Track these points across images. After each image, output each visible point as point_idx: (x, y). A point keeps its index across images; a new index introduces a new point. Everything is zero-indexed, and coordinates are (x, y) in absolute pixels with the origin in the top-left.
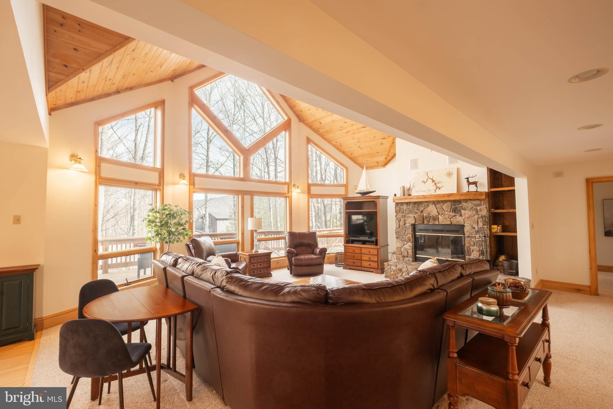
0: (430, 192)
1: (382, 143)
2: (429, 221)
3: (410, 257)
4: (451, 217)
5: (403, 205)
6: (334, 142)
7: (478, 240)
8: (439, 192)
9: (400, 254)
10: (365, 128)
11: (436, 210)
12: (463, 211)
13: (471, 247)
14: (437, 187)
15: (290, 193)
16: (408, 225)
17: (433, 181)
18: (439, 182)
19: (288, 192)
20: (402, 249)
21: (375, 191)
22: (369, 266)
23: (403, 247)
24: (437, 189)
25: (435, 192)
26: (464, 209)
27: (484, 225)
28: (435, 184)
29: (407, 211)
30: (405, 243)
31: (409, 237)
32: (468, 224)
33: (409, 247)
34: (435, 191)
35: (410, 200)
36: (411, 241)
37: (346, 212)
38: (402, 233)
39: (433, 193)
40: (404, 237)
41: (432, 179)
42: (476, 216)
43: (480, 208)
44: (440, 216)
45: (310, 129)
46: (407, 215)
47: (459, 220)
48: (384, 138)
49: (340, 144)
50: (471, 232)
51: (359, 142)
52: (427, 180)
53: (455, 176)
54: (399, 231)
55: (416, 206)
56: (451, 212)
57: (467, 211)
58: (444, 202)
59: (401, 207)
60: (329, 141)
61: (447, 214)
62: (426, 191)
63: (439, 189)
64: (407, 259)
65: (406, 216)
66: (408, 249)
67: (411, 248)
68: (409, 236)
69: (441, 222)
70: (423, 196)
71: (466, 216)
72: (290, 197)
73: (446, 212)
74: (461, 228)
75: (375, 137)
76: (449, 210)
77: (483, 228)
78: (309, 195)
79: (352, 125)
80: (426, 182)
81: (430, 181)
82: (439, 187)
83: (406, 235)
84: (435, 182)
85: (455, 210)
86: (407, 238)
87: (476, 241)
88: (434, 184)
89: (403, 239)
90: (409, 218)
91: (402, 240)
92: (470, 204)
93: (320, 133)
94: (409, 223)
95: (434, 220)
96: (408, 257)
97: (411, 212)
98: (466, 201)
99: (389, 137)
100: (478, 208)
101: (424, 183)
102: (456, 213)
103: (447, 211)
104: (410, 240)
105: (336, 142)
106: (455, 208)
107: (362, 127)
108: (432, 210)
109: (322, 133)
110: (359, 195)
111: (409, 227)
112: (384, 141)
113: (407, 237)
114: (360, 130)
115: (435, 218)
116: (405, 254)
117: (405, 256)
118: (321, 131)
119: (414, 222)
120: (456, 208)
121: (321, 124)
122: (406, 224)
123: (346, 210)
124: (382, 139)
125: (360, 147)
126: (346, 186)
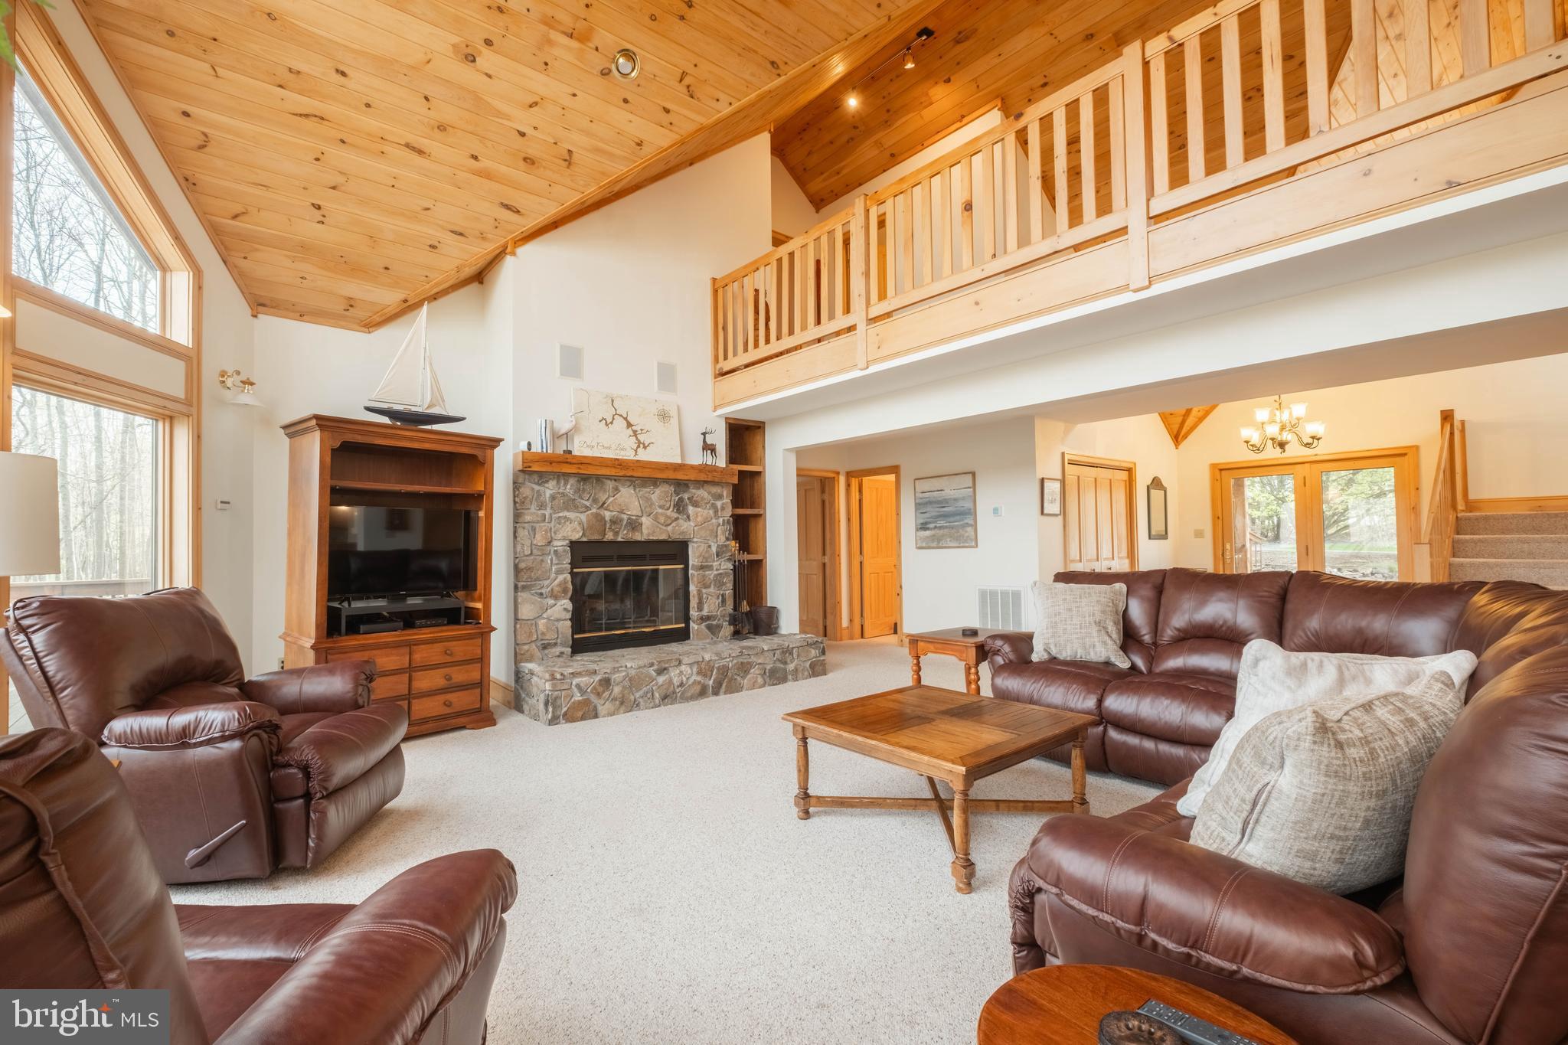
0: (623, 453)
1: (436, 244)
2: (616, 533)
3: (563, 645)
4: (669, 522)
5: (547, 481)
6: (166, 108)
7: (716, 572)
8: (644, 456)
9: (532, 642)
10: (414, 156)
11: (637, 503)
12: (691, 509)
13: (704, 591)
14: (639, 442)
16: (560, 544)
17: (629, 425)
18: (642, 430)
20: (542, 623)
21: (463, 419)
22: (448, 710)
23: (545, 616)
24: (639, 446)
25: (636, 454)
26: (696, 504)
27: (727, 539)
28: (635, 432)
29: (560, 501)
30: (551, 602)
31: (565, 581)
32: (701, 537)
33: (564, 613)
34: (636, 451)
35: (579, 468)
36: (570, 594)
37: (333, 488)
38: (539, 572)
39: (629, 455)
40: (546, 583)
41: (626, 419)
42: (714, 521)
43: (723, 504)
44: (644, 519)
46: (561, 514)
47: (682, 528)
48: (461, 234)
49: (205, 135)
50: (707, 555)
51: (334, 188)
52: (613, 419)
53: (674, 421)
54: (530, 564)
55: (588, 487)
56: (671, 509)
57: (699, 509)
58: (655, 482)
59: (536, 487)
61: (662, 514)
62: (613, 447)
63: (645, 447)
64: (557, 650)
65: (553, 516)
66: (558, 620)
67: (569, 615)
68: (565, 579)
69: (649, 535)
70: (617, 463)
71: (699, 519)
73: (660, 511)
74: (677, 550)
75: (428, 209)
76: (668, 505)
77: (726, 546)
78: (9, 347)
79: (368, 105)
80: (612, 423)
81: (620, 423)
82: (644, 444)
83: (553, 576)
84: (634, 428)
85: (680, 507)
86: (559, 585)
87: (716, 576)
88: (632, 433)
89: (543, 591)
90: (568, 523)
91: (541, 594)
92: (702, 493)
94: (564, 539)
95: (633, 529)
96: (555, 644)
97: (570, 505)
98: (701, 484)
99: (484, 239)
100: (719, 504)
101: (607, 425)
102: (679, 513)
103: (661, 507)
104: (565, 591)
105: (186, 114)
106: (679, 499)
107: (407, 145)
108: (628, 500)
111: (564, 551)
112: (450, 239)
113: (556, 582)
114: (386, 148)
115: (634, 525)
116: (550, 637)
117: (549, 644)
119: (581, 534)
120: (681, 500)
122: (555, 543)
123: (331, 478)
124: (452, 232)
125: (319, 208)
126: (191, 359)
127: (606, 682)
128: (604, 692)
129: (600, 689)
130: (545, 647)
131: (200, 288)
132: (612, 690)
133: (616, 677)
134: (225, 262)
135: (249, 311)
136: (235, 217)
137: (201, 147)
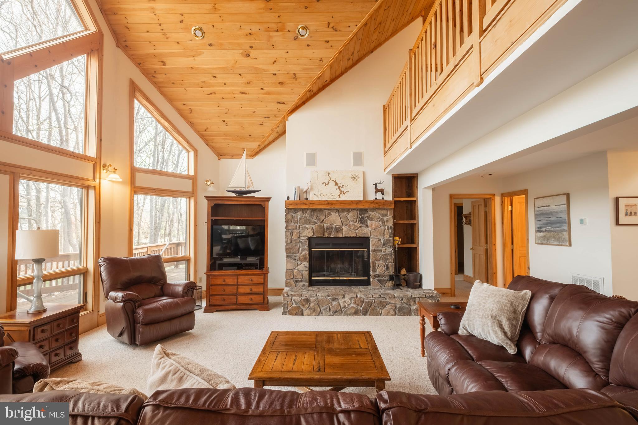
0: (333, 197)
1: (262, 123)
2: (330, 234)
3: (305, 281)
4: (356, 228)
5: (298, 212)
6: (179, 104)
7: (383, 253)
8: (343, 198)
9: (291, 279)
10: (244, 95)
11: (339, 220)
12: (369, 222)
13: (376, 262)
14: (341, 192)
15: (98, 180)
16: (303, 238)
17: (337, 184)
18: (343, 186)
19: (94, 178)
20: (295, 271)
21: (260, 190)
22: (251, 302)
23: (296, 268)
24: (341, 194)
25: (339, 197)
26: (371, 219)
27: (390, 237)
28: (339, 187)
29: (303, 220)
30: (299, 263)
31: (305, 254)
32: (374, 236)
33: (305, 268)
34: (339, 196)
35: (309, 206)
36: (308, 259)
37: (212, 220)
38: (294, 250)
39: (336, 198)
40: (297, 255)
41: (335, 182)
42: (382, 227)
43: (387, 219)
44: (343, 227)
45: (138, 68)
46: (303, 226)
47: (364, 231)
48: (268, 117)
49: (190, 109)
50: (378, 245)
51: (226, 114)
52: (329, 182)
53: (361, 180)
54: (290, 247)
55: (316, 214)
56: (357, 222)
57: (374, 222)
58: (349, 210)
59: (294, 215)
60: (170, 100)
61: (352, 225)
62: (328, 195)
63: (344, 194)
64: (302, 284)
65: (301, 226)
66: (303, 271)
67: (307, 269)
68: (305, 253)
69: (346, 234)
70: (327, 202)
71: (373, 226)
72: (97, 187)
73: (351, 223)
74: (364, 242)
75: (255, 112)
76: (355, 220)
77: (389, 240)
78: (133, 186)
79: (225, 84)
80: (328, 184)
81: (332, 184)
82: (343, 192)
83: (300, 252)
84: (339, 185)
85: (362, 221)
86: (303, 256)
87: (383, 255)
88: (338, 188)
89: (296, 258)
90: (306, 230)
91: (295, 259)
92: (376, 214)
93: (155, 80)
94: (305, 236)
95: (338, 232)
96: (302, 281)
97: (308, 222)
98: (373, 210)
99: (276, 117)
100: (385, 219)
101: (325, 185)
102: (362, 224)
103: (352, 221)
104: (305, 258)
105: (184, 104)
106: (361, 217)
107: (241, 93)
108: (335, 219)
109: (161, 82)
110: (233, 195)
111: (305, 241)
112: (266, 120)
113: (301, 255)
114: (236, 96)
115: (339, 230)
116: (299, 277)
117: (298, 281)
118: (160, 78)
119: (312, 234)
120: (363, 218)
121: (164, 65)
122: (301, 238)
123: (211, 217)
124: (265, 117)
125: (224, 121)
126: (194, 179)
127: (307, 300)
128: (305, 305)
129: (304, 303)
130: (297, 281)
131: (197, 156)
132: (310, 304)
133: (312, 299)
134: (207, 145)
135: (217, 158)
136: (205, 130)
137: (191, 112)
